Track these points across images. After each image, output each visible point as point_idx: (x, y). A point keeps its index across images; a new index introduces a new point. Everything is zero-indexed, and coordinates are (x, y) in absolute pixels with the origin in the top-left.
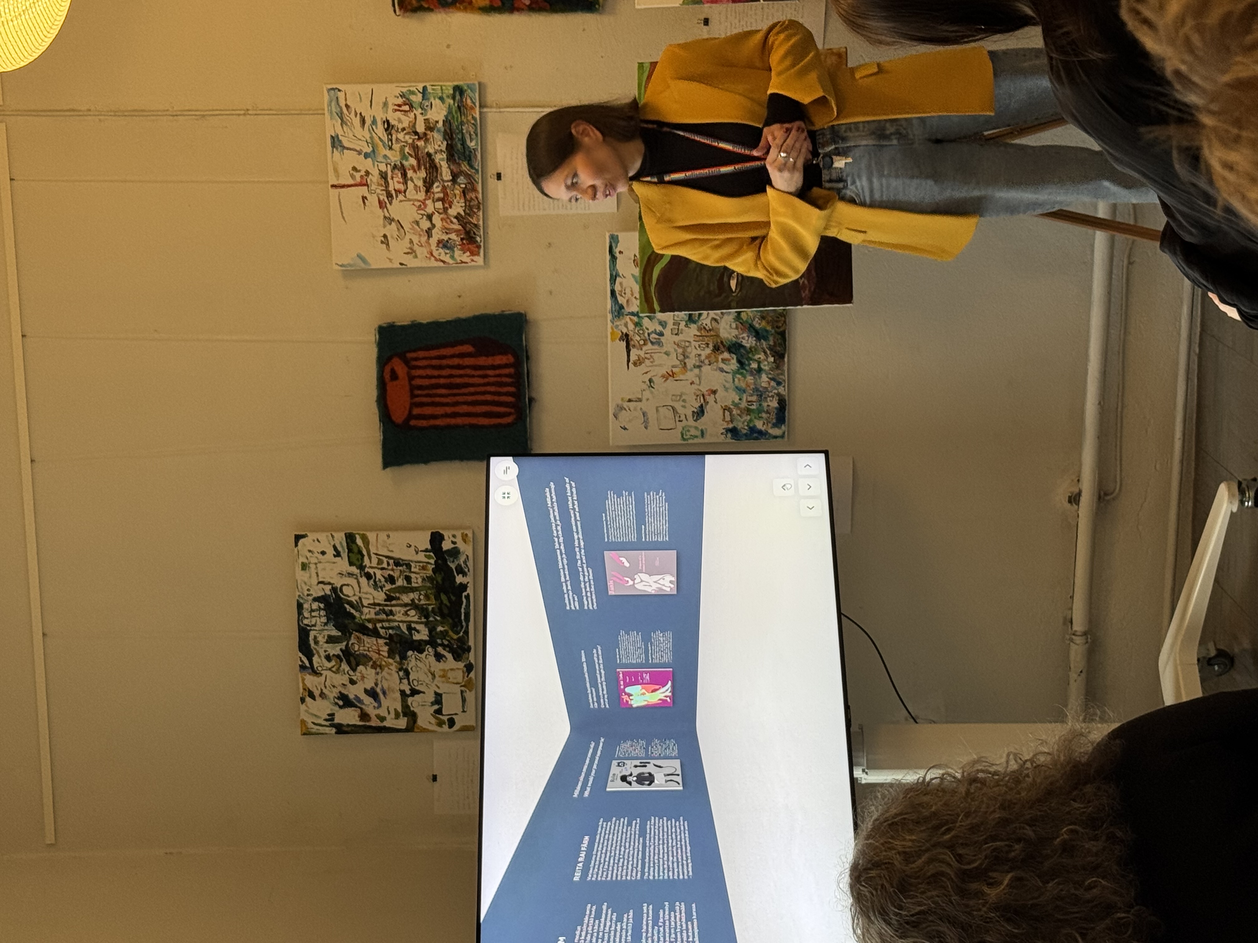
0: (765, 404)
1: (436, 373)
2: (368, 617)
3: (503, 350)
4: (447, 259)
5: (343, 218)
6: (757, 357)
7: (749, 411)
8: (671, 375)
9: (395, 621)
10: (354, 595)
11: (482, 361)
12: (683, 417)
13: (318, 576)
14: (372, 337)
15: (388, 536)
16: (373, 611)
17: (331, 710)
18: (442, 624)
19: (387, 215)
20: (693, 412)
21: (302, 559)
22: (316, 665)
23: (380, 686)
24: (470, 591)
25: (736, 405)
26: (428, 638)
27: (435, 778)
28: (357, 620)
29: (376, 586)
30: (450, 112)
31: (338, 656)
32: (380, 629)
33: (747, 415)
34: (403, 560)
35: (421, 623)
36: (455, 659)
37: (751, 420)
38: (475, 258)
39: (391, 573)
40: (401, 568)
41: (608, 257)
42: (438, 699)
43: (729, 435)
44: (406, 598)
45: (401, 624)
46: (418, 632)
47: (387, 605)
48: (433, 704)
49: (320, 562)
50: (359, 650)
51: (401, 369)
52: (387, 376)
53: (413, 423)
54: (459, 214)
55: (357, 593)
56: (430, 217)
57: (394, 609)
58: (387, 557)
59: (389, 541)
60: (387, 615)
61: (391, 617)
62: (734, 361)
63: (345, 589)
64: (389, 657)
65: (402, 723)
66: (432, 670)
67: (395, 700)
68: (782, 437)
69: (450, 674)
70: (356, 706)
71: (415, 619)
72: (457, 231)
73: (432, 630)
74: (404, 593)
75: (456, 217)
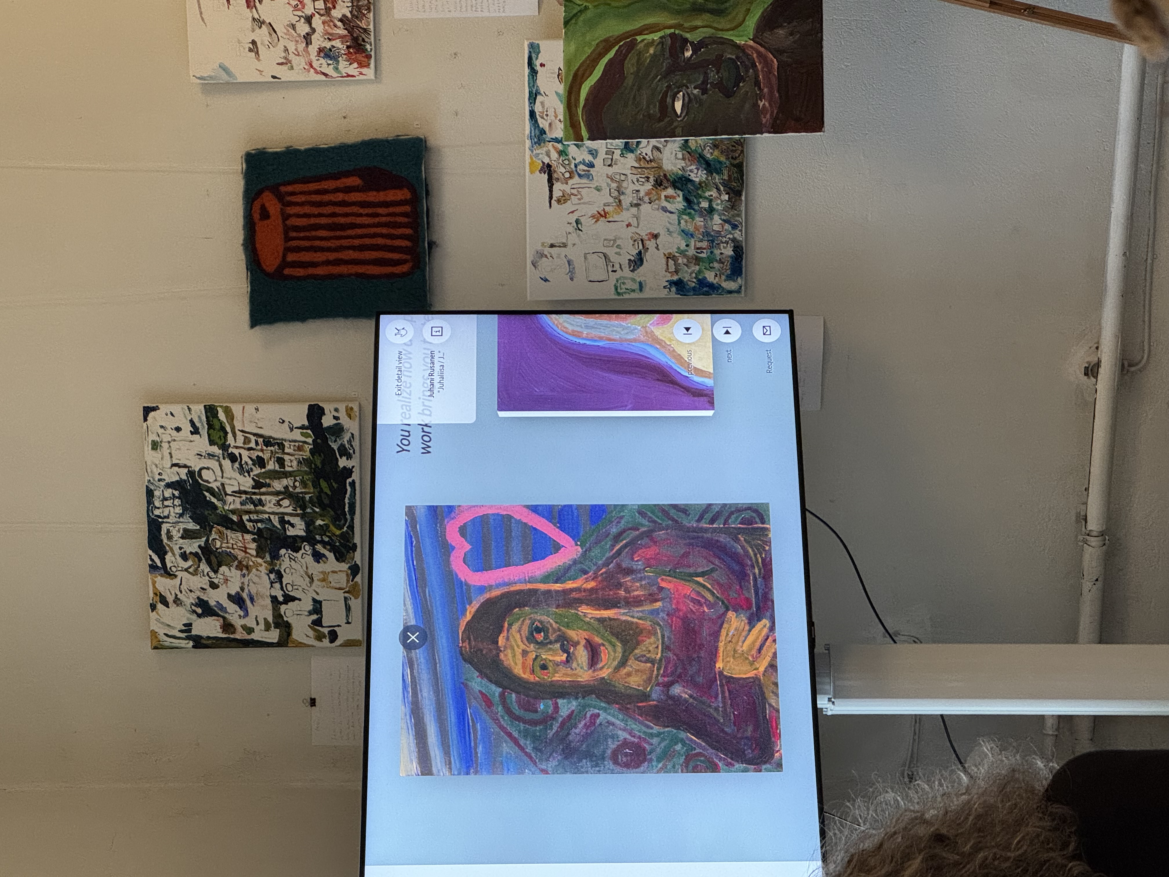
0: (717, 252)
1: (315, 211)
2: (232, 507)
3: (397, 183)
4: (330, 71)
5: (203, 19)
6: (707, 194)
7: (697, 260)
8: (603, 215)
9: (266, 512)
10: (216, 480)
11: (372, 196)
12: (617, 267)
13: (171, 457)
14: (238, 166)
15: (257, 409)
17: (188, 619)
18: (322, 516)
19: (256, 16)
20: (630, 260)
21: (153, 437)
22: (169, 565)
23: (246, 591)
24: (355, 476)
25: (682, 253)
26: (304, 534)
27: (313, 702)
28: (219, 512)
29: (242, 470)
31: (196, 554)
32: (246, 523)
33: (695, 264)
34: (274, 439)
35: (297, 515)
36: (337, 560)
37: (700, 271)
38: (364, 70)
39: (260, 454)
40: (272, 448)
41: (527, 71)
42: (317, 607)
43: (674, 289)
44: (278, 485)
45: (272, 517)
46: (293, 526)
47: (254, 494)
48: (310, 613)
49: (174, 440)
50: (221, 547)
51: (273, 207)
52: (256, 216)
53: (287, 271)
54: (344, 16)
55: (219, 479)
56: (309, 20)
57: (263, 498)
58: (255, 435)
59: (259, 415)
60: (255, 505)
61: (260, 508)
62: (680, 199)
63: (204, 473)
64: (257, 556)
65: (274, 636)
66: (310, 572)
67: (264, 607)
68: (738, 291)
69: (331, 578)
70: (218, 615)
71: (290, 510)
72: (341, 37)
73: (310, 524)
74: (276, 478)
75: (341, 20)
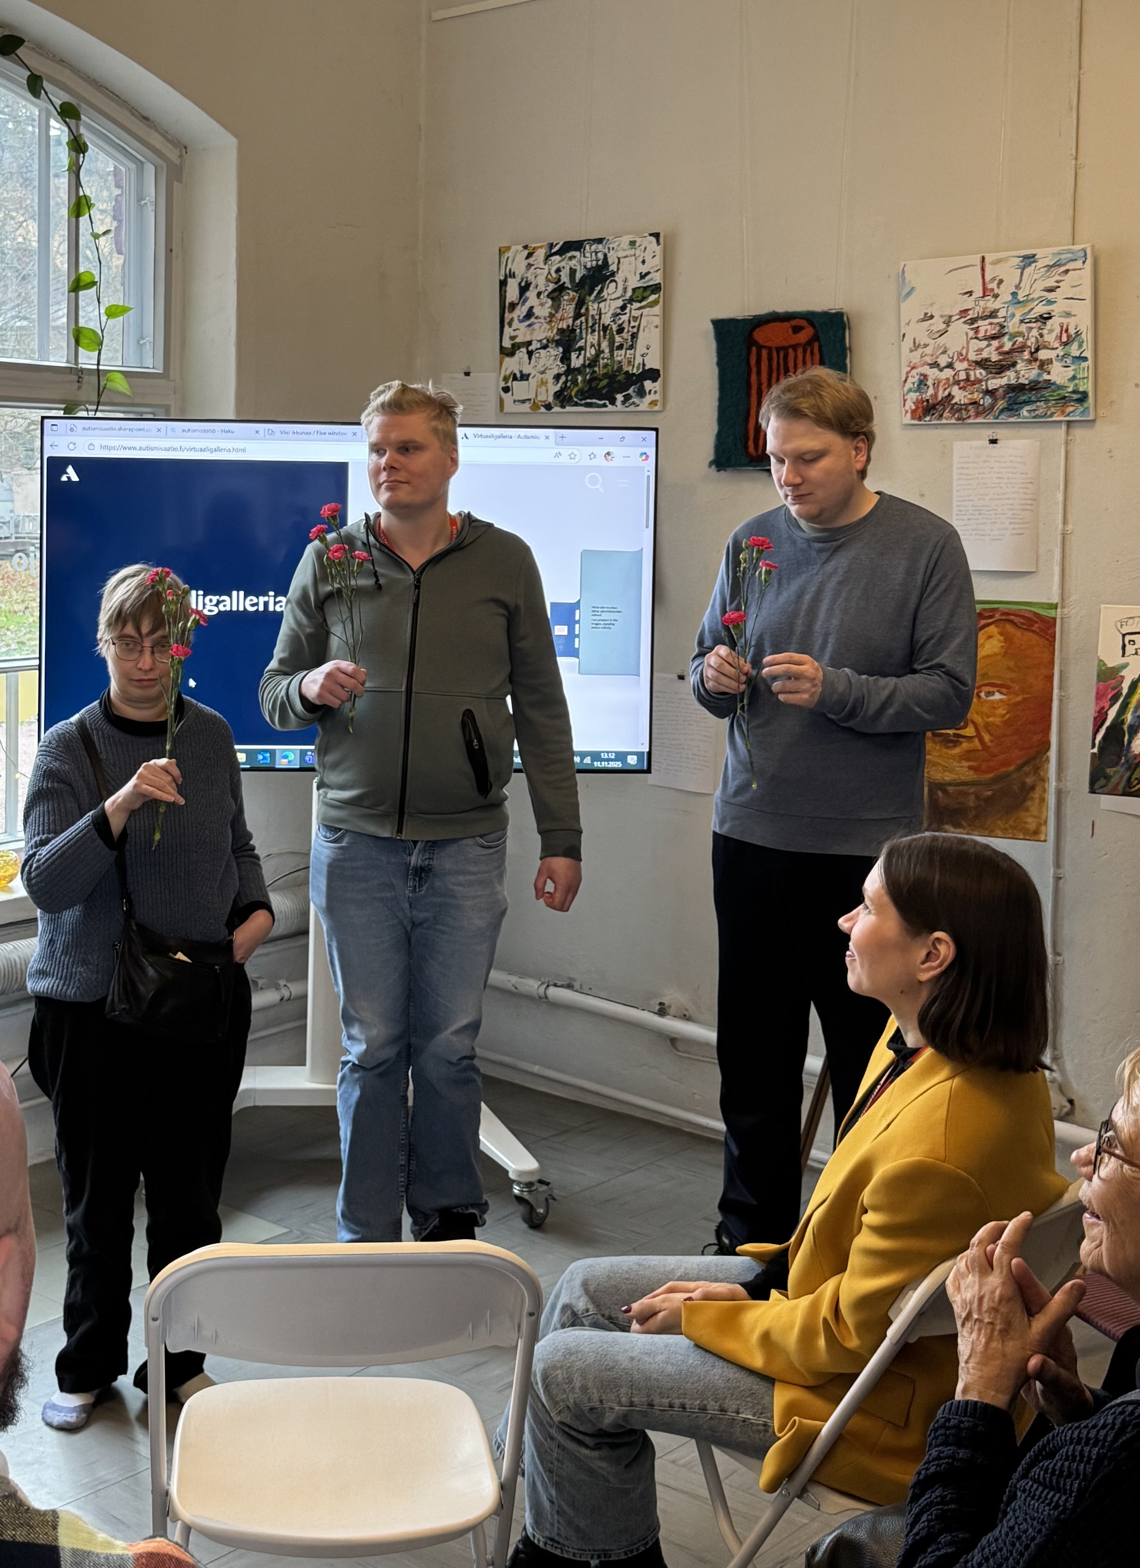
2: (591, 308)
4: (909, 385)
5: (951, 271)
9: (587, 335)
10: (609, 294)
13: (625, 257)
15: (656, 327)
16: (595, 312)
17: (518, 275)
18: (584, 381)
19: (953, 319)
21: (638, 242)
22: (553, 258)
23: (536, 321)
24: (610, 408)
26: (572, 367)
27: (467, 374)
28: (588, 297)
29: (616, 315)
30: (1060, 387)
31: (559, 280)
32: (580, 320)
34: (636, 341)
35: (585, 361)
36: (555, 393)
38: (909, 415)
39: (626, 331)
40: (630, 340)
42: (525, 377)
44: (605, 345)
46: (578, 357)
47: (600, 326)
48: (521, 372)
49: (636, 259)
50: (564, 300)
51: (803, 336)
52: (794, 322)
53: (754, 349)
54: (953, 397)
55: (610, 297)
56: (950, 366)
57: (596, 333)
58: (639, 325)
59: (653, 328)
60: (591, 327)
61: (590, 330)
63: (614, 284)
64: (558, 329)
65: (507, 343)
66: (547, 371)
67: (525, 335)
69: (544, 388)
70: (520, 299)
71: (588, 355)
72: (936, 395)
73: (578, 371)
74: (610, 343)
75: (949, 394)
